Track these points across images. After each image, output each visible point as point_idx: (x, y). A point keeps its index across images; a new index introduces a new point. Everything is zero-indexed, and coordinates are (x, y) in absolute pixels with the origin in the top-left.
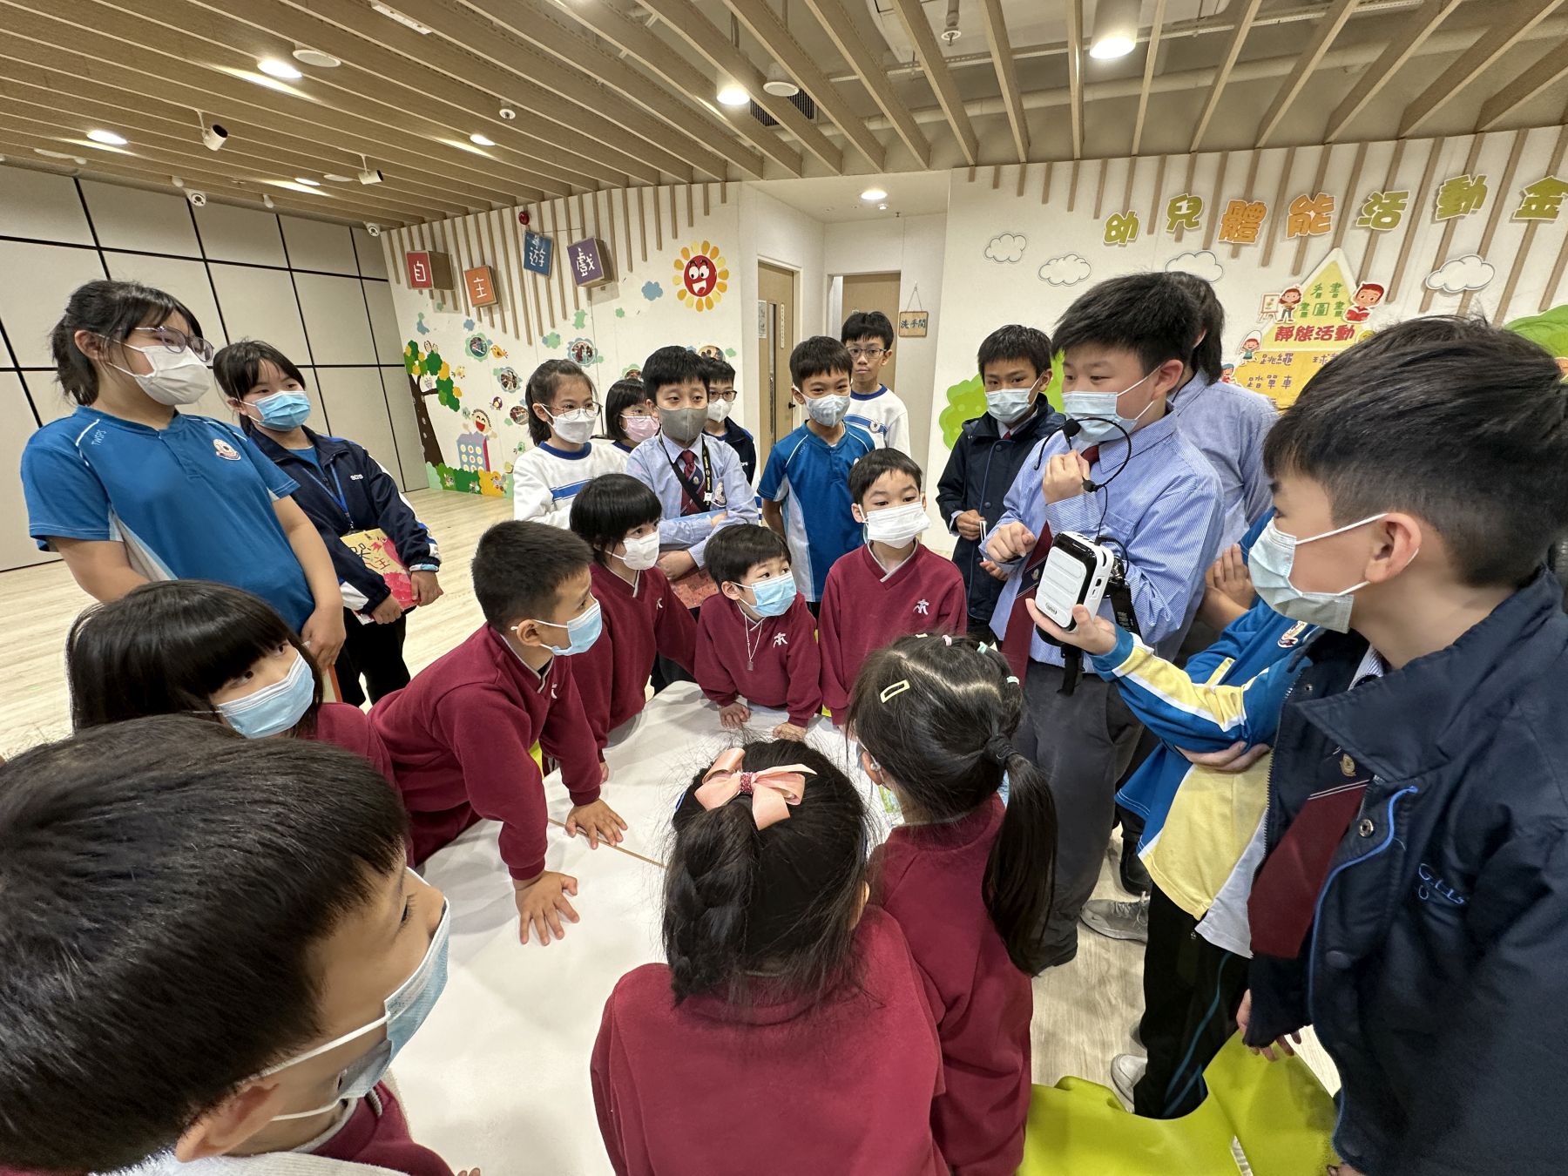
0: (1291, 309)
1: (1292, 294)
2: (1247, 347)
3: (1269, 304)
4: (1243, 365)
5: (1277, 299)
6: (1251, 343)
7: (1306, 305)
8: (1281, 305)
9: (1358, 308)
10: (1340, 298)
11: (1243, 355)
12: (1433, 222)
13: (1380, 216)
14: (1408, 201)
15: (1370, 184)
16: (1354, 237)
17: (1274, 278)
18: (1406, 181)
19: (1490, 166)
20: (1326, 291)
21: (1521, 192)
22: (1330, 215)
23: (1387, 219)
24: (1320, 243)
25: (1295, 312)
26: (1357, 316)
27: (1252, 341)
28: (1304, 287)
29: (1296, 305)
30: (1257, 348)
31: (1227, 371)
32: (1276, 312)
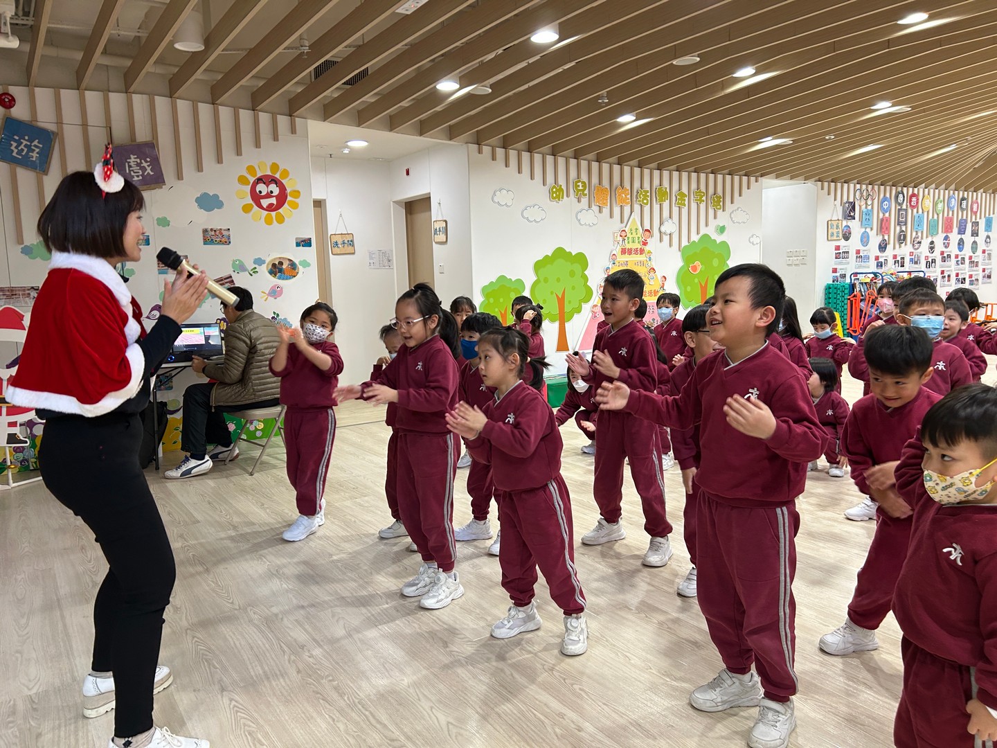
0: (624, 239)
1: (624, 232)
2: (613, 258)
3: (616, 237)
4: (612, 268)
5: (619, 236)
6: (614, 256)
7: (628, 238)
8: (620, 238)
9: (644, 240)
10: (638, 236)
11: (612, 263)
12: (657, 204)
13: (643, 199)
14: (649, 194)
15: (637, 185)
16: (637, 208)
17: (616, 225)
18: (647, 186)
19: (666, 184)
20: (634, 231)
21: (675, 195)
22: (629, 196)
23: (645, 201)
24: (627, 209)
25: (626, 241)
26: (645, 244)
27: (614, 255)
28: (626, 229)
29: (626, 238)
30: (616, 258)
31: (608, 271)
32: (619, 241)
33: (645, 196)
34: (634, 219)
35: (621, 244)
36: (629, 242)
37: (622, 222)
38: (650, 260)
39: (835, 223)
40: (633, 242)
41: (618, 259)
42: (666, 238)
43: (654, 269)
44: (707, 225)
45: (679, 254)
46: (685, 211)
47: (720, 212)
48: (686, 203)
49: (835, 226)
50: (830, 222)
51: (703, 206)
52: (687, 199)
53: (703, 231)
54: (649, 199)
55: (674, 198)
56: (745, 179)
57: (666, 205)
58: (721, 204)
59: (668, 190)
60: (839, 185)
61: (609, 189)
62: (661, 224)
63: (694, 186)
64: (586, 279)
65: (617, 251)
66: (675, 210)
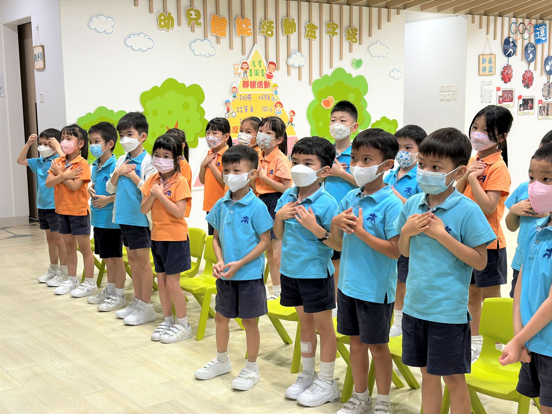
0: (246, 72)
1: (245, 64)
2: (233, 91)
3: (237, 69)
4: (233, 101)
5: (240, 67)
6: (235, 89)
8: (242, 70)
9: (269, 72)
10: (262, 68)
11: (232, 95)
12: (283, 36)
13: (267, 31)
14: (274, 25)
15: (260, 14)
16: (260, 39)
17: (236, 56)
18: (271, 16)
19: (293, 14)
20: (257, 64)
21: (305, 27)
22: (251, 27)
23: (269, 33)
24: (249, 40)
25: (248, 74)
26: (270, 76)
27: (234, 87)
28: (248, 62)
29: (248, 70)
30: (237, 92)
31: (228, 104)
32: (241, 73)
33: (270, 28)
34: (257, 51)
35: (243, 76)
37: (243, 53)
38: (276, 93)
39: (487, 58)
40: (257, 75)
41: (239, 93)
42: (294, 72)
43: (280, 103)
44: (341, 58)
45: (310, 88)
46: (315, 43)
47: (355, 46)
48: (317, 35)
49: (488, 61)
50: (481, 57)
51: (336, 39)
52: (317, 31)
53: (337, 64)
54: (274, 30)
55: (303, 30)
56: (384, 11)
57: (294, 37)
58: (357, 37)
59: (296, 21)
60: (492, 18)
61: (227, 19)
62: (289, 56)
63: (326, 17)
65: (239, 83)
66: (305, 42)
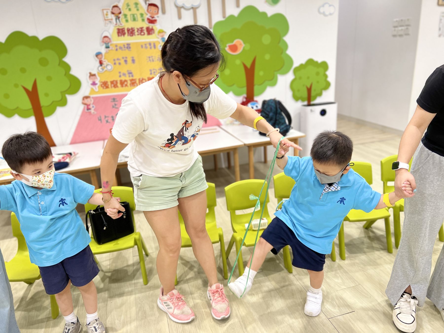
0: (119, 18)
1: (116, 8)
2: (104, 41)
3: (107, 15)
4: (107, 53)
5: (110, 13)
6: (106, 39)
7: (125, 16)
8: (113, 15)
9: (151, 16)
10: (141, 11)
11: (104, 46)
20: (132, 6)
25: (122, 20)
26: (152, 21)
27: (106, 37)
28: (120, 5)
29: (120, 15)
30: (110, 41)
31: (99, 56)
32: (112, 19)
35: (115, 23)
36: (127, 21)
40: (134, 20)
64: (67, 68)
65: (111, 31)
